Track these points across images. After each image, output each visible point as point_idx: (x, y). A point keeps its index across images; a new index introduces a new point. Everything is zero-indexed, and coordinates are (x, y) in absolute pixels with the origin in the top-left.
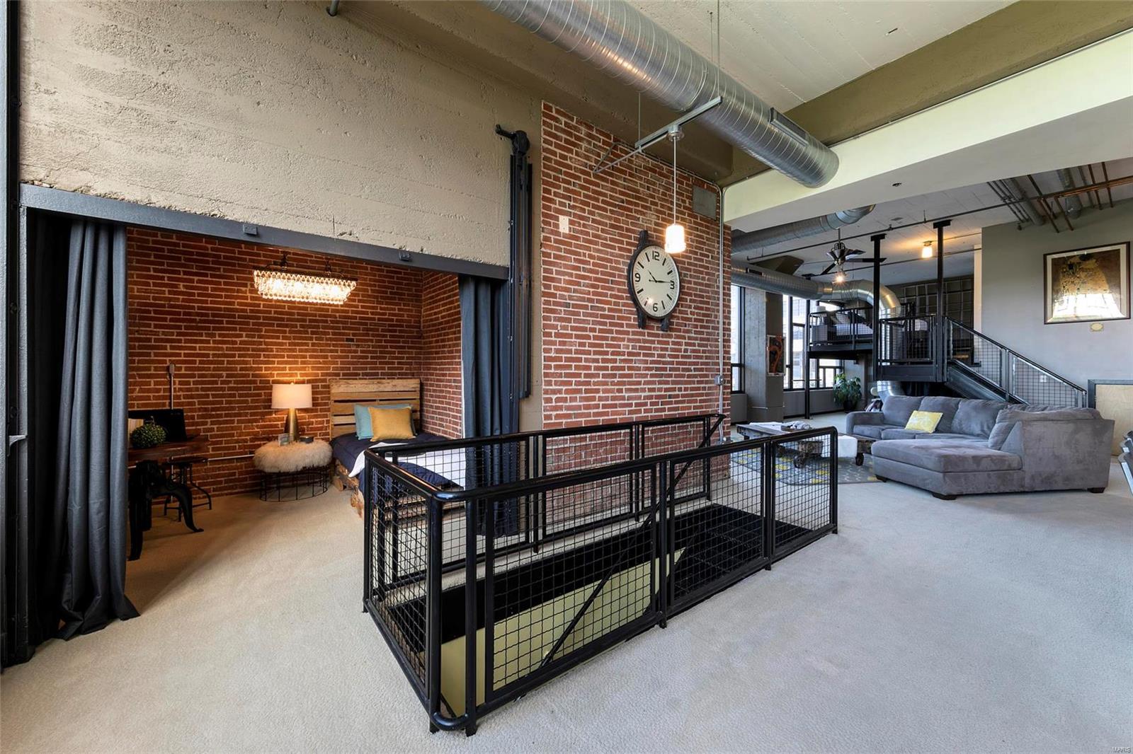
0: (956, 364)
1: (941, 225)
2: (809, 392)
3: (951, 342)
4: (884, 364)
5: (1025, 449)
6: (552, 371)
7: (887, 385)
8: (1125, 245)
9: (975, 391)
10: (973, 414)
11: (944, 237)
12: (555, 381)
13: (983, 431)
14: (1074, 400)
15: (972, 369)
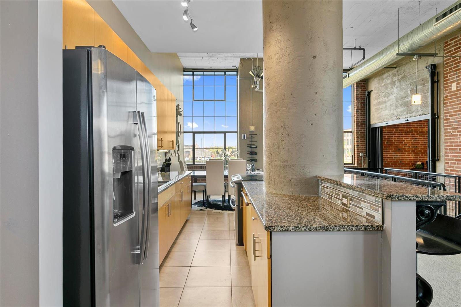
6: (449, 151)
12: (450, 155)
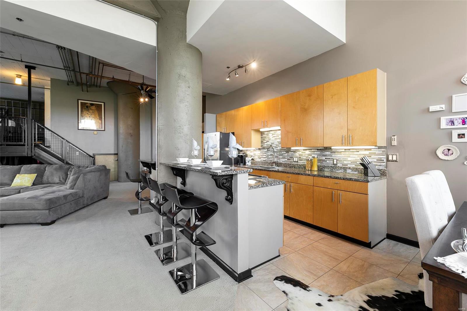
0: (39, 146)
1: (30, 68)
3: (36, 134)
5: (85, 186)
8: (103, 103)
9: (49, 160)
10: (55, 172)
11: (32, 76)
13: (60, 180)
14: (90, 162)
15: (49, 149)
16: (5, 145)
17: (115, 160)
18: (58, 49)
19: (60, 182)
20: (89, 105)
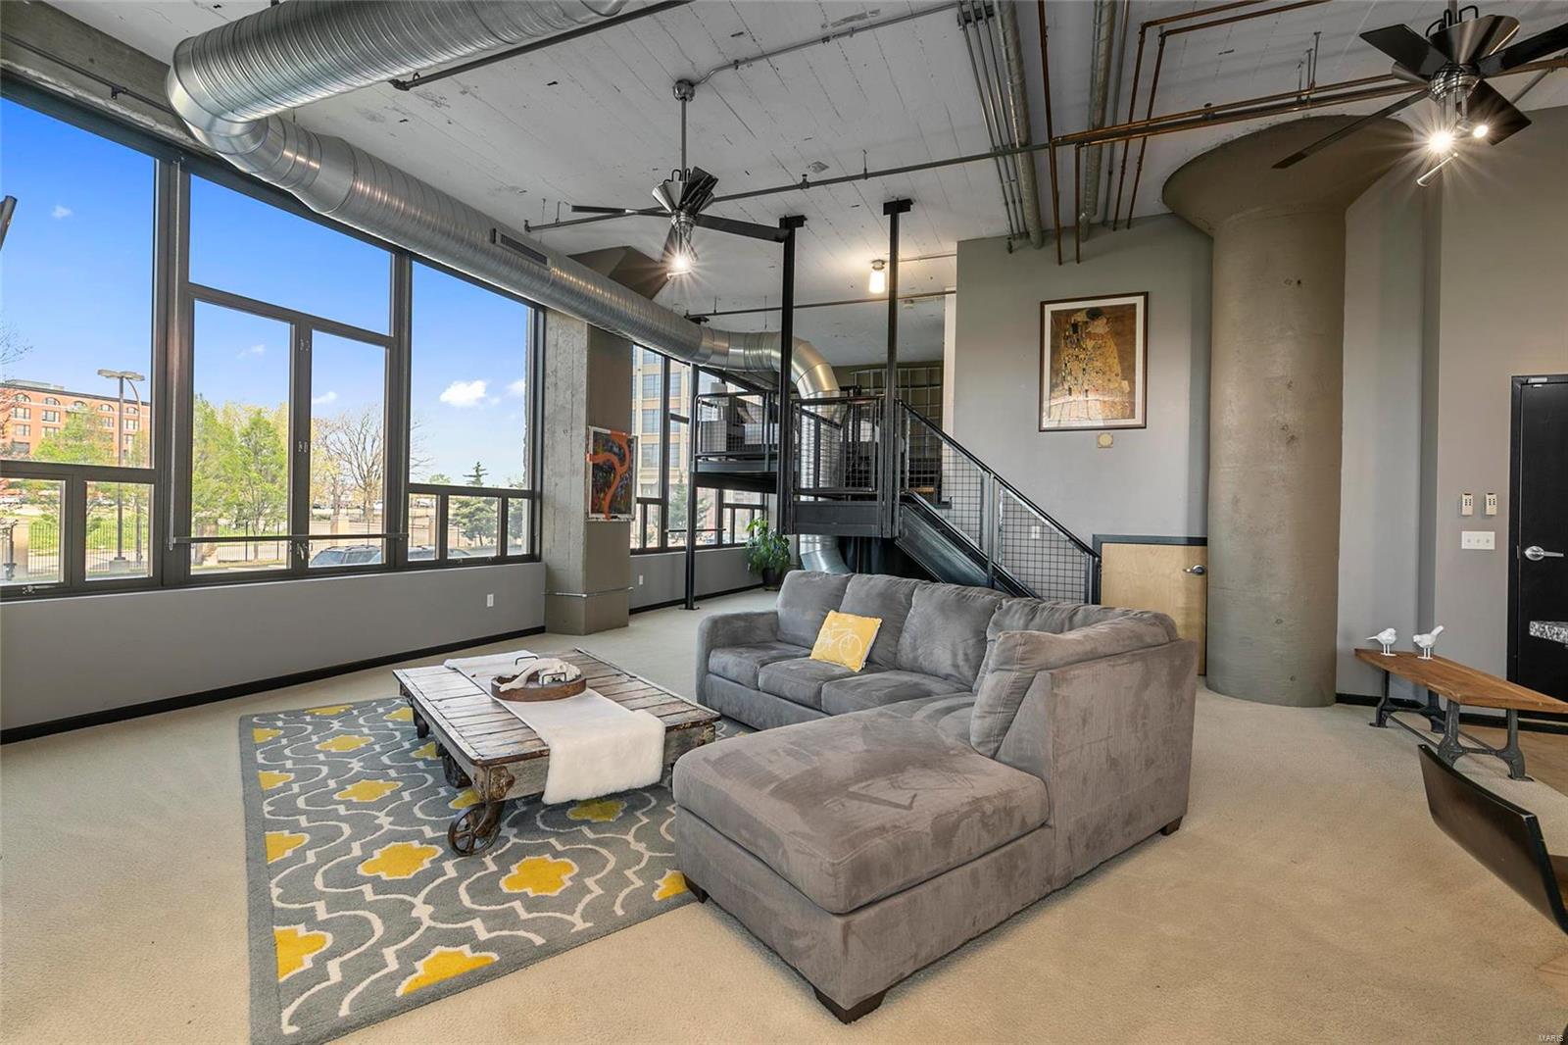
0: (915, 502)
1: (896, 212)
2: (693, 553)
3: (908, 455)
4: (803, 498)
5: (1056, 757)
7: (814, 543)
8: (1142, 297)
9: (942, 556)
10: (938, 622)
11: (900, 251)
13: (956, 666)
15: (940, 513)
16: (849, 497)
17: (1192, 571)
18: (965, 28)
19: (953, 672)
20: (1081, 318)
